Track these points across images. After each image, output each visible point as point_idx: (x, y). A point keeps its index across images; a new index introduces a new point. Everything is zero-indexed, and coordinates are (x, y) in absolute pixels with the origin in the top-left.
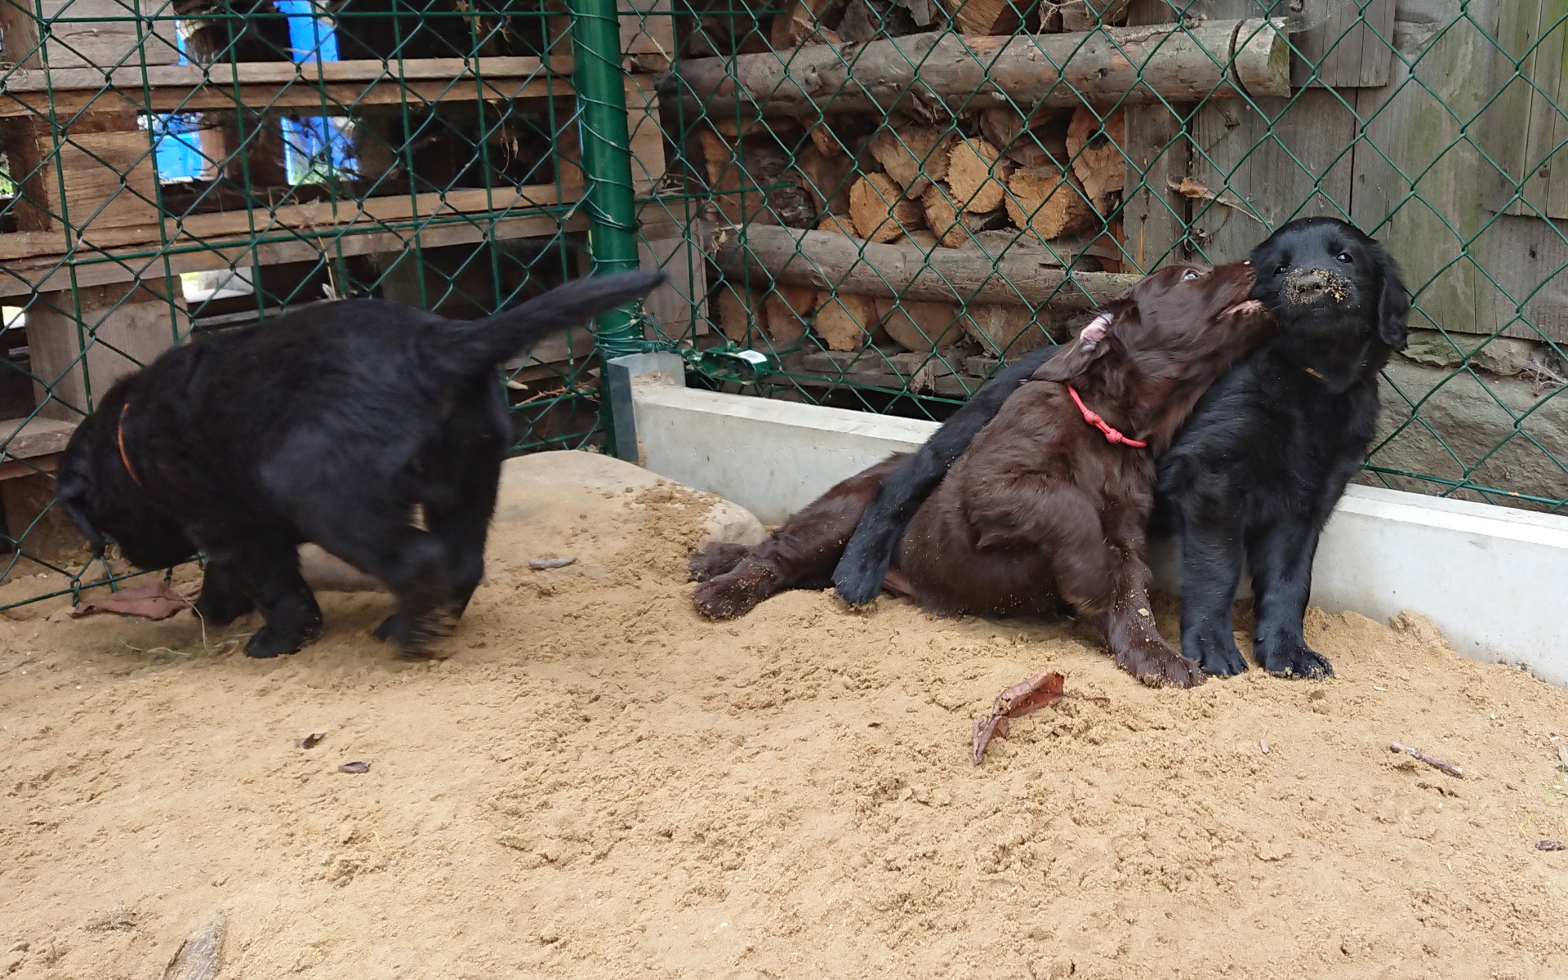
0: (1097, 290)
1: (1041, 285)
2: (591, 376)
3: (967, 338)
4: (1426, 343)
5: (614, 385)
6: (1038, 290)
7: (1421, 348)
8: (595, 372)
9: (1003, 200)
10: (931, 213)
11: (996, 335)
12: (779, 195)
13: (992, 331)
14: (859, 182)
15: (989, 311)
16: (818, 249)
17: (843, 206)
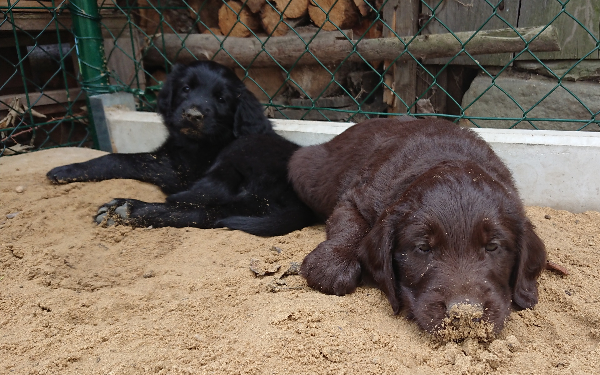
0: (372, 49)
1: (337, 49)
2: (82, 111)
3: (290, 89)
4: (566, 68)
5: (94, 114)
6: (336, 53)
7: (562, 71)
8: (84, 108)
9: (307, 10)
10: (266, 21)
11: (307, 86)
12: (179, 20)
13: (305, 83)
14: (223, 8)
15: (302, 72)
16: (204, 42)
17: (215, 23)
